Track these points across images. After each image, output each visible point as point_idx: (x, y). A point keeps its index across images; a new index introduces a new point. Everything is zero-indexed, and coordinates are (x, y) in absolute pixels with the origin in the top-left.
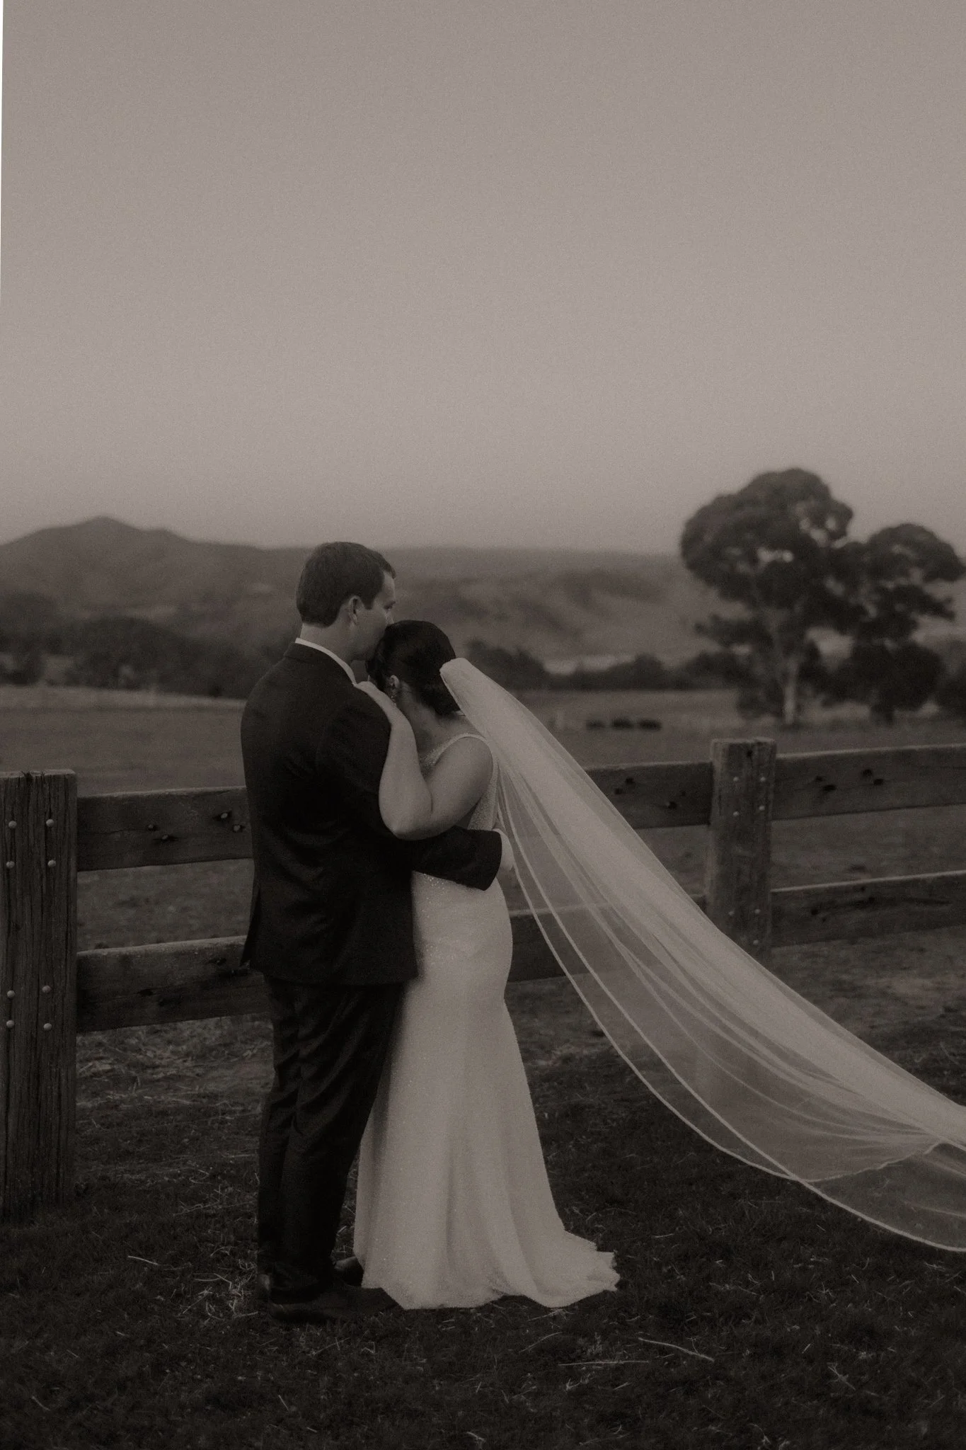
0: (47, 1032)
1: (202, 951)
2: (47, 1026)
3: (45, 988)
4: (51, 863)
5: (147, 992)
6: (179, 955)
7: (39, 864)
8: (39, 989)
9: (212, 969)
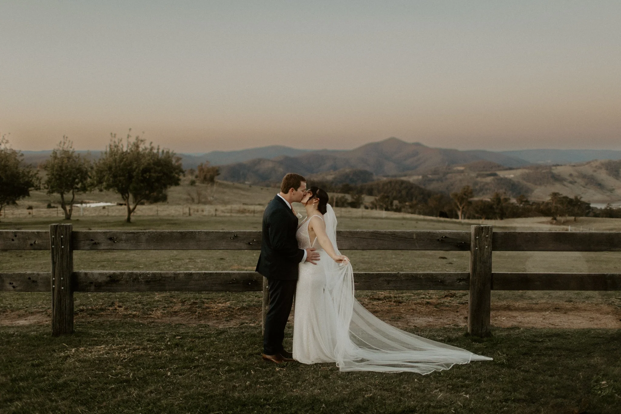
0: (62, 289)
1: (106, 274)
2: (62, 288)
3: (62, 278)
4: (63, 247)
5: (91, 283)
6: (100, 274)
7: (60, 247)
8: (60, 278)
9: (109, 279)
